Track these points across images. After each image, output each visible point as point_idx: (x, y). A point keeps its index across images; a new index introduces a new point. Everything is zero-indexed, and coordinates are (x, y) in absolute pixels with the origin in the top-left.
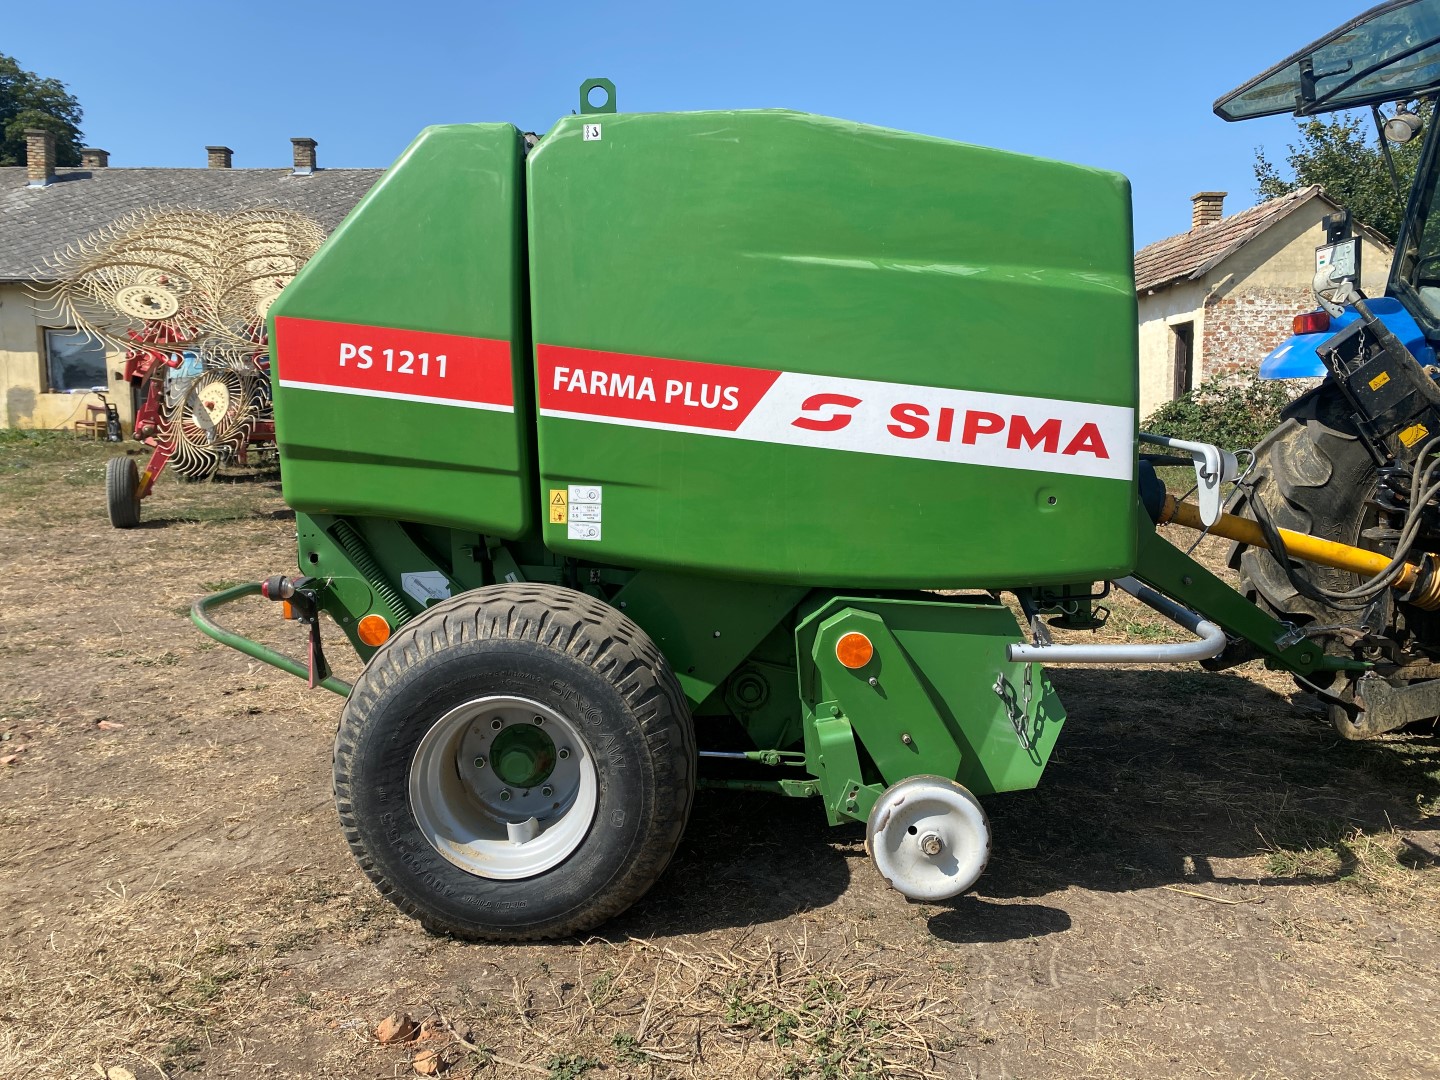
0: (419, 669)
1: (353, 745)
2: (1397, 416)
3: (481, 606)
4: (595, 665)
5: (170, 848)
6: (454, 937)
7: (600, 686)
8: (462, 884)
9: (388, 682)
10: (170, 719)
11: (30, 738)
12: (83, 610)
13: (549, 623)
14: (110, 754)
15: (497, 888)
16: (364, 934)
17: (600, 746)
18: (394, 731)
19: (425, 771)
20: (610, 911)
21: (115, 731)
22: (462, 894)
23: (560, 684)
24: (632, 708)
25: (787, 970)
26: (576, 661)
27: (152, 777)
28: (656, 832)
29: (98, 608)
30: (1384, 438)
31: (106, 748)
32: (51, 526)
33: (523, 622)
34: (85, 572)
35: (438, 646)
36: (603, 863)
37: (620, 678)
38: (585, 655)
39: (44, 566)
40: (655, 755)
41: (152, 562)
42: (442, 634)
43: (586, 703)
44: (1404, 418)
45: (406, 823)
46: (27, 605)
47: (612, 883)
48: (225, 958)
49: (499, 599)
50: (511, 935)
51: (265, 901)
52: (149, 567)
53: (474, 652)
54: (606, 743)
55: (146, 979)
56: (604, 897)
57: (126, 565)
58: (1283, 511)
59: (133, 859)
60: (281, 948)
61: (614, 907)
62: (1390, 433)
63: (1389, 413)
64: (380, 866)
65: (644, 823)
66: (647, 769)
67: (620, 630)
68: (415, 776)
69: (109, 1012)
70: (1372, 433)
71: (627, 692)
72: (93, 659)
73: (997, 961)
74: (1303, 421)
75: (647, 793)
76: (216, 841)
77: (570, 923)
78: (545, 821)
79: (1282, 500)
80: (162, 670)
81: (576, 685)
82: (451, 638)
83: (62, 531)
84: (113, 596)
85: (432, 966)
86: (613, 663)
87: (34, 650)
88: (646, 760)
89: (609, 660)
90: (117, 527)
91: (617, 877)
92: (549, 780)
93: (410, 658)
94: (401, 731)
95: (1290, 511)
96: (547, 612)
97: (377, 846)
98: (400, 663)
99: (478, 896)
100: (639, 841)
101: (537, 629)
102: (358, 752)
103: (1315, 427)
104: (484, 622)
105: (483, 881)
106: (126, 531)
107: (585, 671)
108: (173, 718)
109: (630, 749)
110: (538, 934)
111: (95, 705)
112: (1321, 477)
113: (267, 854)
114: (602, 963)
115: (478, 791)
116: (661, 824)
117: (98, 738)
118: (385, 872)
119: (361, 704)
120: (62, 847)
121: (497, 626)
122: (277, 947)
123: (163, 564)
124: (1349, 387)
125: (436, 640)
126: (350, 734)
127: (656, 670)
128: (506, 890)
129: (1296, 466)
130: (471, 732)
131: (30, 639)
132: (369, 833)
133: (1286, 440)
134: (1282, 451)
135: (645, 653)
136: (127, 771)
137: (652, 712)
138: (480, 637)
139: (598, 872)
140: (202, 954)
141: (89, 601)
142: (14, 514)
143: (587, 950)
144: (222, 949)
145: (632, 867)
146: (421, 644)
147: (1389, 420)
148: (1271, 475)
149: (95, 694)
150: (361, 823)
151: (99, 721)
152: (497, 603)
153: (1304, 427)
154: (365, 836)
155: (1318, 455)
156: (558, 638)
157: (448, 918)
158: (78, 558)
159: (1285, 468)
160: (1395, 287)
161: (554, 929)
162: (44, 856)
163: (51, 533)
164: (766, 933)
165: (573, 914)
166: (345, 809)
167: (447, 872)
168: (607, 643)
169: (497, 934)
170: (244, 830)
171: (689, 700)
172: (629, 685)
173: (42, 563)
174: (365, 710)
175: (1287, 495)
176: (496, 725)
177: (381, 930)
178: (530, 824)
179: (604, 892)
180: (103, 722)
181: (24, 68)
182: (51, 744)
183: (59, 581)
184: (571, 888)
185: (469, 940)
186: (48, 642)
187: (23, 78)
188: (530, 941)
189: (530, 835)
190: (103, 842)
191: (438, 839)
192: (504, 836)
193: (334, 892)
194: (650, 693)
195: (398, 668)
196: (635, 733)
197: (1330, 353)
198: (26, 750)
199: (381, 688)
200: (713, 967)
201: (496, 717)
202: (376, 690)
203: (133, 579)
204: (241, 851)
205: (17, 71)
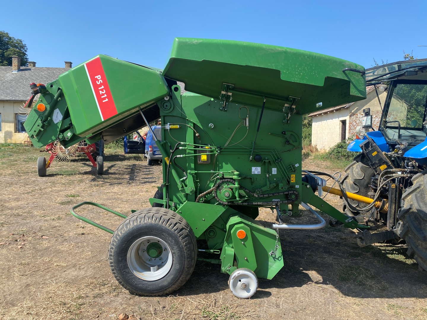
0: (130, 229)
1: (114, 247)
2: (379, 163)
3: (146, 214)
4: (173, 229)
5: (65, 271)
6: (137, 295)
7: (174, 235)
8: (139, 282)
9: (123, 232)
10: (61, 236)
11: (25, 241)
12: (33, 203)
13: (162, 219)
14: (46, 246)
15: (148, 283)
16: (115, 294)
17: (174, 249)
18: (124, 244)
19: (131, 254)
20: (175, 289)
21: (47, 239)
22: (139, 284)
23: (164, 234)
24: (181, 240)
25: (217, 304)
26: (168, 228)
27: (58, 252)
28: (186, 270)
29: (38, 202)
30: (376, 168)
31: (45, 244)
32: (21, 176)
33: (156, 218)
34: (32, 191)
35: (135, 224)
36: (174, 277)
37: (179, 232)
38: (170, 227)
39: (21, 189)
40: (187, 251)
41: (51, 188)
42: (136, 221)
43: (170, 239)
44: (381, 163)
45: (126, 267)
46: (18, 201)
47: (176, 282)
48: (81, 299)
49: (150, 212)
50: (150, 294)
51: (89, 285)
52: (50, 190)
53: (144, 226)
54: (175, 248)
55: (62, 304)
56: (174, 286)
57: (43, 189)
58: (352, 185)
59: (55, 274)
60: (94, 297)
61: (176, 288)
62: (377, 167)
63: (377, 162)
64: (119, 277)
65: (184, 268)
66: (185, 255)
67: (179, 220)
68: (128, 255)
69: (54, 312)
70: (373, 167)
71: (180, 236)
72: (38, 218)
73: (268, 302)
74: (358, 162)
75: (185, 261)
76: (76, 270)
77: (165, 292)
78: (160, 267)
79: (352, 182)
80: (58, 221)
81: (168, 234)
82: (138, 222)
83: (24, 177)
84: (41, 198)
85: (131, 302)
86: (177, 229)
87: (22, 215)
88: (184, 253)
89: (176, 228)
90: (40, 176)
91: (177, 281)
92: (161, 256)
93: (128, 227)
94: (126, 244)
95: (354, 185)
96: (162, 216)
97: (119, 272)
98: (126, 228)
99: (143, 285)
100: (183, 272)
101: (159, 220)
102: (115, 249)
103: (360, 164)
104: (147, 218)
105: (144, 281)
106: (42, 177)
107: (170, 231)
108: (62, 236)
109: (181, 250)
110: (157, 294)
111: (41, 231)
112: (362, 177)
113: (89, 273)
114: (172, 301)
115: (143, 258)
116: (188, 268)
117: (42, 241)
118: (120, 278)
119: (116, 238)
120: (37, 271)
121: (150, 219)
122: (93, 297)
123: (54, 188)
124: (367, 155)
125: (135, 222)
126: (113, 245)
127: (188, 230)
128: (150, 283)
129: (355, 173)
130: (142, 244)
131: (20, 211)
132: (117, 269)
133: (354, 166)
134: (352, 170)
135: (185, 226)
136: (51, 250)
137: (186, 241)
138: (145, 222)
139: (172, 279)
140: (75, 298)
141: (35, 200)
142: (10, 172)
143: (169, 298)
144: (80, 297)
145: (180, 278)
146: (131, 223)
147: (377, 163)
148: (350, 176)
149: (40, 228)
150: (115, 266)
151: (42, 236)
152: (150, 213)
153: (358, 163)
154: (116, 269)
155: (361, 171)
156: (164, 222)
157: (135, 290)
158: (30, 186)
159: (353, 174)
160: (381, 129)
161: (160, 294)
162: (33, 273)
163: (21, 178)
164: (212, 295)
165: (166, 290)
166: (111, 263)
167: (136, 279)
168: (176, 224)
169: (147, 294)
170: (83, 267)
171: (196, 237)
172: (181, 234)
173: (20, 188)
174: (117, 239)
175: (353, 181)
176: (148, 242)
177: (119, 293)
178: (156, 267)
179: (174, 284)
180: (43, 236)
181: (11, 36)
182: (30, 243)
183: (26, 194)
184: (165, 283)
185: (140, 295)
186: (25, 212)
187: (10, 38)
188: (155, 296)
189: (156, 270)
190: (48, 270)
191: (134, 271)
192: (150, 270)
193: (107, 283)
194: (186, 236)
195: (125, 229)
196: (182, 246)
197: (362, 146)
198: (24, 244)
199: (121, 234)
200: (199, 303)
201: (148, 241)
202: (120, 234)
203: (46, 193)
204: (82, 273)
205: (8, 36)
